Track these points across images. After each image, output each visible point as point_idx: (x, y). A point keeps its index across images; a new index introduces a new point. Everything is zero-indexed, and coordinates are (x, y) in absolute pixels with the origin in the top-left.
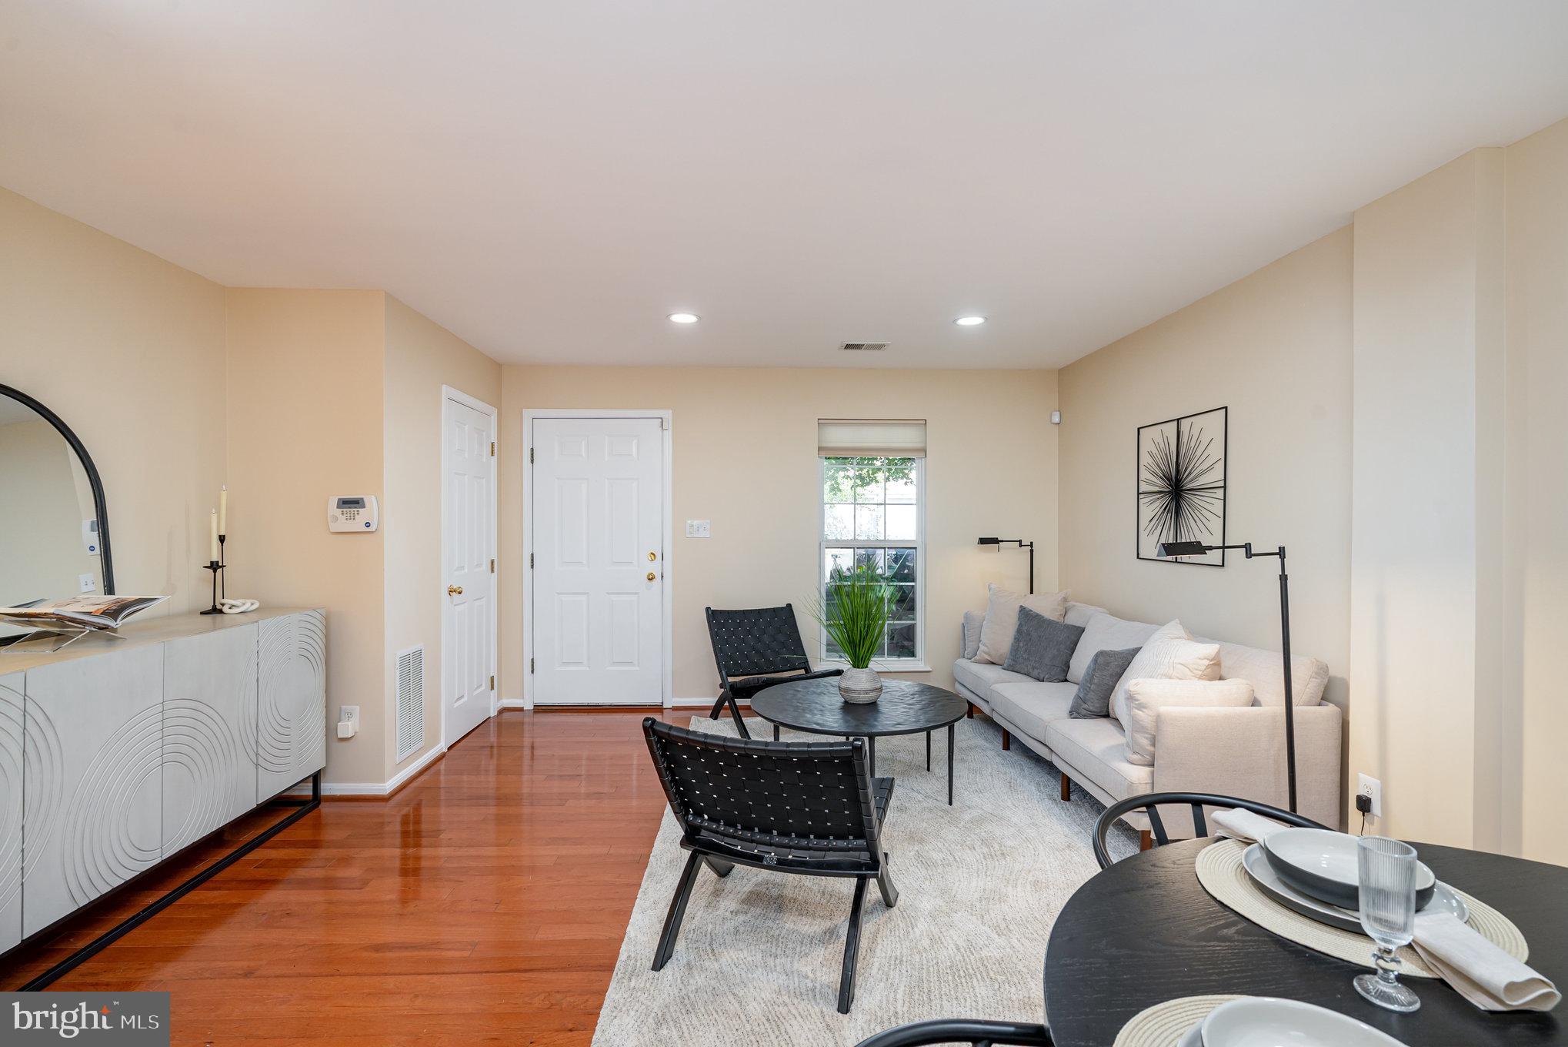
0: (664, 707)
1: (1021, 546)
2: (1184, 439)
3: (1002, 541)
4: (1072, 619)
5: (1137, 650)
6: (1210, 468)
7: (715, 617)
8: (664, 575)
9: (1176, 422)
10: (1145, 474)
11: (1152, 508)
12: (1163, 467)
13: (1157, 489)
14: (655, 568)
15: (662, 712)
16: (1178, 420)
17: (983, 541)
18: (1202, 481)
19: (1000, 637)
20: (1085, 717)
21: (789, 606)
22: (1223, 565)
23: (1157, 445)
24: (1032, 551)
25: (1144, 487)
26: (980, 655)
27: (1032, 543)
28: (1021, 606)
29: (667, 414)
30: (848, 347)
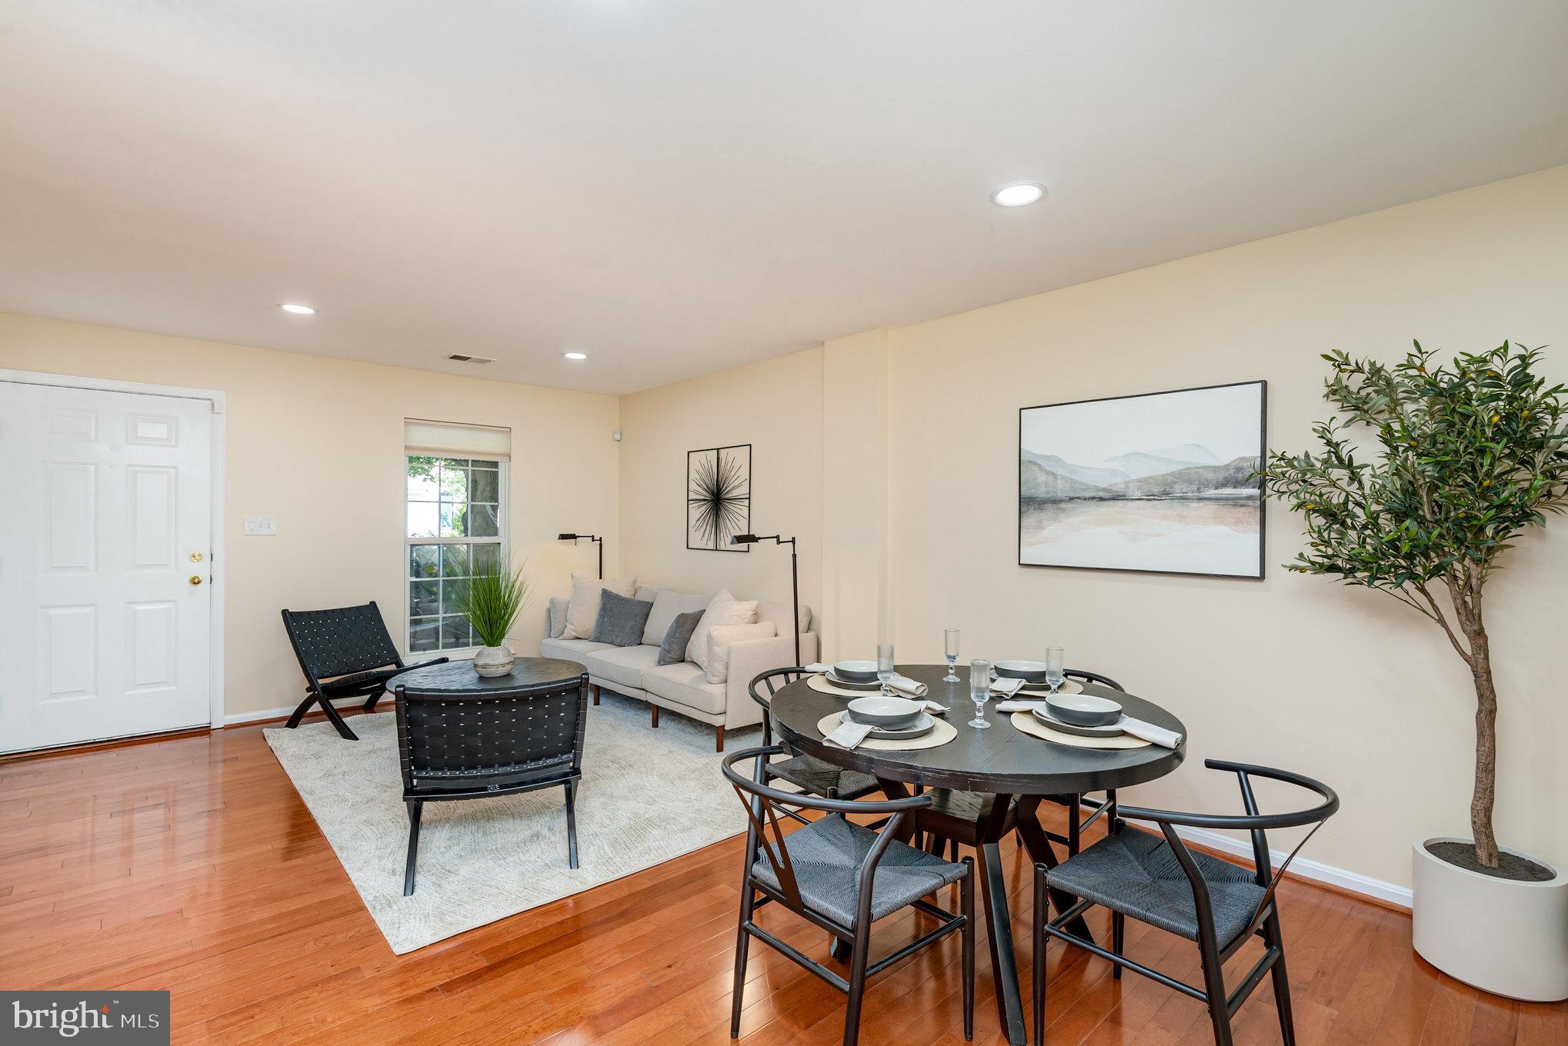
0: (213, 727)
1: (593, 540)
2: (722, 464)
3: (579, 537)
4: (641, 597)
5: (703, 611)
6: (740, 485)
7: (291, 619)
8: (213, 578)
9: (716, 451)
10: (693, 486)
11: (698, 511)
12: (708, 482)
13: (703, 498)
14: (202, 570)
15: (210, 733)
16: (718, 449)
17: (563, 537)
18: (735, 493)
19: (586, 616)
20: (669, 663)
21: (373, 604)
22: (749, 551)
23: (703, 466)
24: (601, 545)
25: (692, 496)
26: (570, 631)
27: (601, 538)
28: (603, 589)
29: (219, 396)
30: (455, 357)
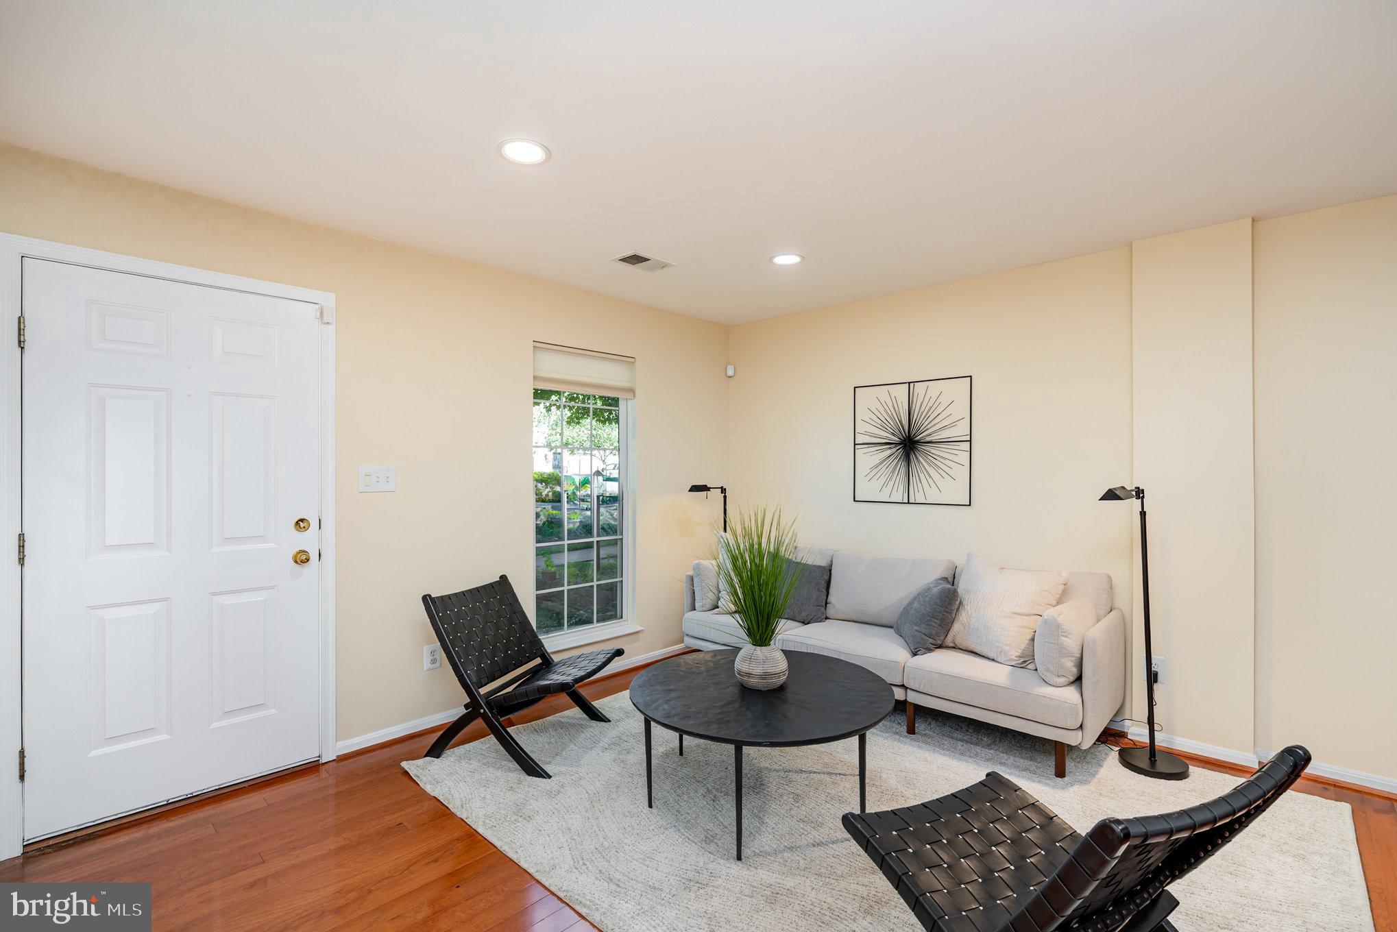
0: (324, 760)
1: (722, 492)
2: (918, 400)
3: (711, 488)
6: (953, 425)
7: (435, 605)
8: (324, 554)
9: (907, 385)
10: (864, 428)
11: (873, 458)
12: (890, 423)
13: (881, 440)
15: (317, 771)
16: (909, 383)
17: (695, 489)
18: (942, 435)
20: (930, 650)
21: (505, 578)
22: (970, 505)
23: (881, 404)
24: (725, 497)
25: (862, 439)
27: (725, 490)
29: (327, 300)
